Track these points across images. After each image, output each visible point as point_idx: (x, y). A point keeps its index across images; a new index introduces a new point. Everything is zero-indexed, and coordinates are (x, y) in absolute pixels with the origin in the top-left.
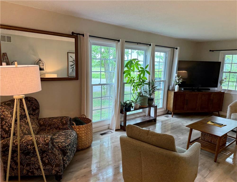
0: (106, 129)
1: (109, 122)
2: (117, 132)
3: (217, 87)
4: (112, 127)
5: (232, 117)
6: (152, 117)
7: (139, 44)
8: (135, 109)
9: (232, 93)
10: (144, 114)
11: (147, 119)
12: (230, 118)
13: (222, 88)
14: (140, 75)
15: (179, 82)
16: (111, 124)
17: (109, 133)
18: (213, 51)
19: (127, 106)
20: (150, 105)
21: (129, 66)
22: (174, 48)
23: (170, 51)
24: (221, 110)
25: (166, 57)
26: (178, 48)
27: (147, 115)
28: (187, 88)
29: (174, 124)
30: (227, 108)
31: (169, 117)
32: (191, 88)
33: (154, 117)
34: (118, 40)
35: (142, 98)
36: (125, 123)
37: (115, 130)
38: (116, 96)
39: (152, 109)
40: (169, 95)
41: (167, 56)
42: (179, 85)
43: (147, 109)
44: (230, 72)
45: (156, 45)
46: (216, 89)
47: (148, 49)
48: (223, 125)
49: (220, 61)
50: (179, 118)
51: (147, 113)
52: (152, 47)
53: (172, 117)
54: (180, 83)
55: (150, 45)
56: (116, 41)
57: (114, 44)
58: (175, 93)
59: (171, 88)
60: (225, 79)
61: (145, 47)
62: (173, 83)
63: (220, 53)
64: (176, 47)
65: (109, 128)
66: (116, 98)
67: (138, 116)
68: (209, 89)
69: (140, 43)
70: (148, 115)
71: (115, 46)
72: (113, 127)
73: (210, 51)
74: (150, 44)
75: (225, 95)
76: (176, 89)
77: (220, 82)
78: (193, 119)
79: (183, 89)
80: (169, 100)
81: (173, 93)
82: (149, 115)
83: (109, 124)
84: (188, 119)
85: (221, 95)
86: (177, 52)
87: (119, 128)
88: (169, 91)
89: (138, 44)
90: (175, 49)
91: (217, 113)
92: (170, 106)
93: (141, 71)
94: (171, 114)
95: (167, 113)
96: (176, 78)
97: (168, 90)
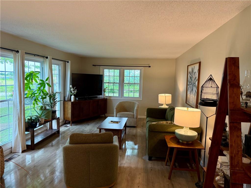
1: (11, 145)
2: (24, 154)
3: (101, 95)
4: (16, 149)
5: (118, 116)
6: (56, 130)
7: (37, 56)
9: (112, 98)
11: (50, 133)
13: (106, 95)
15: (74, 93)
16: (14, 147)
17: (15, 157)
18: (95, 66)
22: (66, 61)
23: (63, 64)
24: (106, 113)
25: (59, 69)
26: (69, 61)
27: (48, 129)
28: (80, 97)
29: (76, 131)
31: (68, 126)
32: (83, 97)
34: (17, 50)
36: (33, 141)
37: (21, 151)
38: (19, 113)
39: (54, 123)
40: (66, 106)
42: (74, 95)
43: (48, 124)
44: (108, 83)
45: (52, 58)
46: (101, 97)
47: (45, 62)
49: (101, 74)
50: (78, 125)
51: (48, 127)
52: (49, 59)
53: (71, 126)
54: (76, 94)
55: (47, 58)
56: (13, 51)
57: (11, 54)
58: (72, 102)
59: (66, 99)
60: (107, 88)
61: (41, 59)
62: (68, 93)
63: (101, 68)
64: (67, 61)
65: (11, 152)
67: (40, 131)
68: (97, 97)
70: (50, 128)
71: (13, 57)
72: (17, 149)
73: (93, 65)
74: (46, 56)
75: (108, 100)
76: (72, 100)
77: (104, 90)
78: (89, 124)
79: (77, 99)
80: (66, 110)
81: (70, 104)
82: (51, 128)
83: (12, 148)
84: (85, 124)
85: (105, 101)
86: (69, 66)
87: (26, 149)
88: (65, 102)
89: (35, 56)
90: (66, 62)
91: (104, 115)
92: (68, 116)
94: (69, 123)
95: (66, 122)
96: (71, 89)
97: (64, 100)
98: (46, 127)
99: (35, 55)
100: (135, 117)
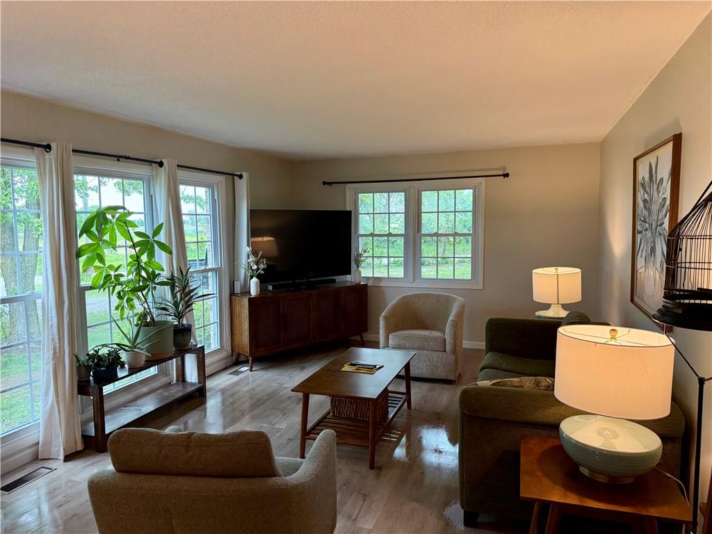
0: (25, 464)
1: (37, 435)
2: (70, 465)
3: (349, 273)
4: (50, 449)
5: (391, 342)
6: (192, 384)
7: (125, 160)
8: (133, 371)
9: (382, 285)
10: (164, 380)
11: (177, 392)
12: (387, 346)
13: (362, 275)
14: (138, 257)
15: (258, 269)
16: (45, 442)
17: (40, 474)
18: (330, 184)
19: (104, 366)
20: (183, 348)
21: (94, 229)
22: (233, 175)
23: (224, 182)
24: (366, 330)
25: (214, 201)
26: (244, 174)
27: (175, 382)
28: (280, 283)
29: (259, 389)
30: (379, 323)
31: (242, 372)
32: (291, 282)
33: (199, 382)
34: (45, 144)
35: (153, 330)
36: (100, 426)
37: (62, 457)
38: (57, 337)
39: (190, 361)
40: (237, 309)
41: (216, 198)
42: (258, 277)
43: (172, 364)
44: (372, 235)
45: (178, 166)
46: (349, 279)
47: (157, 178)
48: (375, 366)
49: (348, 209)
50: (270, 370)
51: (172, 374)
52: (167, 169)
53: (251, 371)
54: (263, 272)
55: (161, 164)
56: (35, 148)
57: (30, 157)
58: (250, 300)
59: (238, 290)
60: (365, 251)
61: (144, 170)
62: (242, 272)
63: (347, 189)
64: (239, 173)
65: (36, 458)
66: (57, 345)
67: (145, 390)
68: (334, 281)
69: (128, 158)
70: (177, 380)
71: (35, 165)
72: (54, 450)
73: (324, 183)
74: (159, 160)
75: (371, 295)
76: (254, 291)
77: (356, 260)
78: (304, 366)
79: (270, 288)
80: (236, 322)
81: (246, 302)
82: (180, 379)
83: (38, 443)
84: (293, 367)
85: (362, 292)
86: (243, 186)
87: (80, 447)
88: (233, 297)
89: (118, 160)
90: (236, 178)
91: (358, 338)
92: (242, 341)
93: (139, 244)
94: (245, 362)
95: (235, 361)
96: (249, 258)
97: (232, 294)
98: (166, 376)
99: (119, 158)
100: (448, 347)
